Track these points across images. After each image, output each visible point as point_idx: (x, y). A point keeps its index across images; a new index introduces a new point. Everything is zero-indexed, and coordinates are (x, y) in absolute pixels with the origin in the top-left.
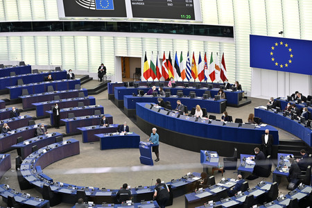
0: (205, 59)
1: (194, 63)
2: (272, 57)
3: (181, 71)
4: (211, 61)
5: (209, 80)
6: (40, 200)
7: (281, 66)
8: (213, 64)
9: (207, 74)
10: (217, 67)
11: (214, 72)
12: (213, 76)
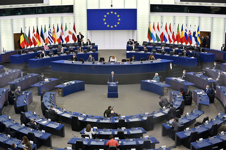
0: (62, 28)
1: (54, 32)
2: (104, 22)
3: (45, 39)
4: (66, 29)
5: (65, 42)
6: (58, 124)
7: (112, 27)
8: (67, 31)
9: (64, 38)
10: (70, 32)
11: (68, 36)
12: (67, 39)
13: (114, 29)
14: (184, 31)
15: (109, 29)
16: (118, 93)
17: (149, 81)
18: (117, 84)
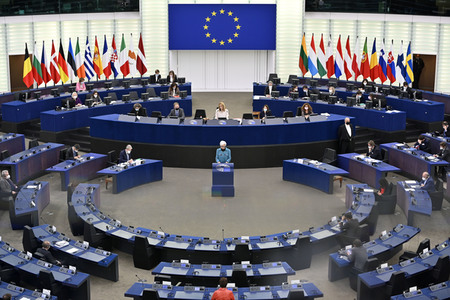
0: (114, 46)
1: (97, 53)
2: (206, 31)
3: (78, 68)
4: (123, 46)
5: (120, 76)
6: (105, 253)
7: (222, 43)
10: (131, 54)
11: (127, 63)
12: (125, 68)
13: (227, 47)
14: (378, 53)
15: (217, 47)
16: (234, 186)
17: (301, 161)
18: (231, 167)
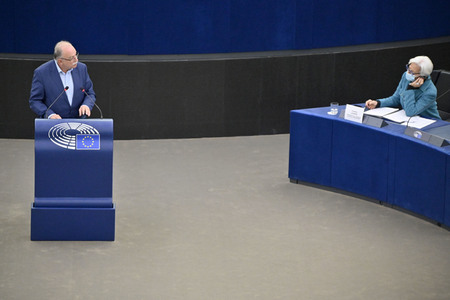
16: (116, 200)
17: (353, 113)
18: (104, 136)
